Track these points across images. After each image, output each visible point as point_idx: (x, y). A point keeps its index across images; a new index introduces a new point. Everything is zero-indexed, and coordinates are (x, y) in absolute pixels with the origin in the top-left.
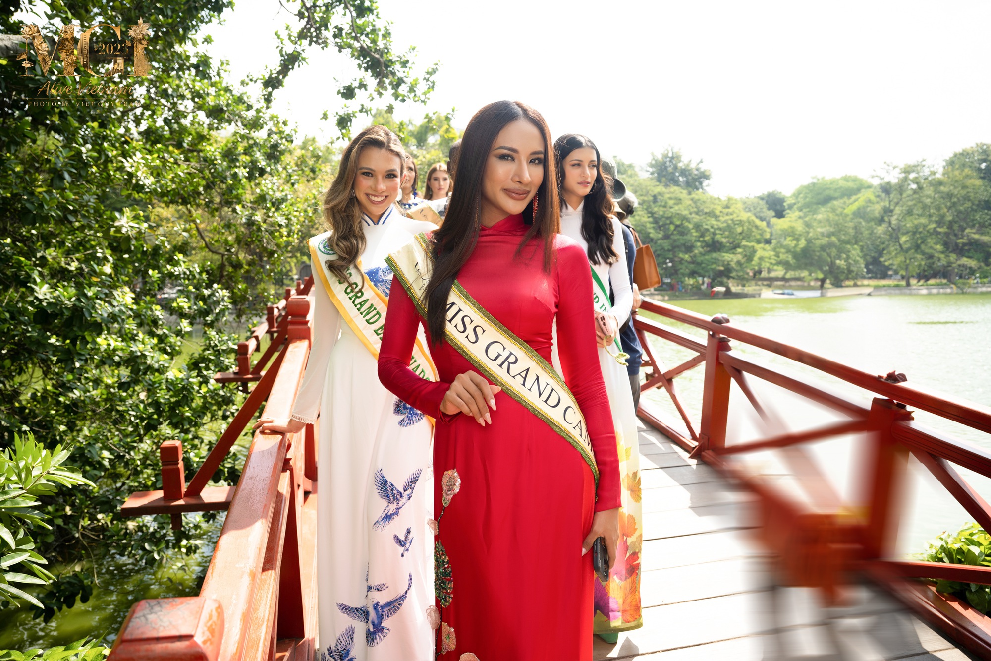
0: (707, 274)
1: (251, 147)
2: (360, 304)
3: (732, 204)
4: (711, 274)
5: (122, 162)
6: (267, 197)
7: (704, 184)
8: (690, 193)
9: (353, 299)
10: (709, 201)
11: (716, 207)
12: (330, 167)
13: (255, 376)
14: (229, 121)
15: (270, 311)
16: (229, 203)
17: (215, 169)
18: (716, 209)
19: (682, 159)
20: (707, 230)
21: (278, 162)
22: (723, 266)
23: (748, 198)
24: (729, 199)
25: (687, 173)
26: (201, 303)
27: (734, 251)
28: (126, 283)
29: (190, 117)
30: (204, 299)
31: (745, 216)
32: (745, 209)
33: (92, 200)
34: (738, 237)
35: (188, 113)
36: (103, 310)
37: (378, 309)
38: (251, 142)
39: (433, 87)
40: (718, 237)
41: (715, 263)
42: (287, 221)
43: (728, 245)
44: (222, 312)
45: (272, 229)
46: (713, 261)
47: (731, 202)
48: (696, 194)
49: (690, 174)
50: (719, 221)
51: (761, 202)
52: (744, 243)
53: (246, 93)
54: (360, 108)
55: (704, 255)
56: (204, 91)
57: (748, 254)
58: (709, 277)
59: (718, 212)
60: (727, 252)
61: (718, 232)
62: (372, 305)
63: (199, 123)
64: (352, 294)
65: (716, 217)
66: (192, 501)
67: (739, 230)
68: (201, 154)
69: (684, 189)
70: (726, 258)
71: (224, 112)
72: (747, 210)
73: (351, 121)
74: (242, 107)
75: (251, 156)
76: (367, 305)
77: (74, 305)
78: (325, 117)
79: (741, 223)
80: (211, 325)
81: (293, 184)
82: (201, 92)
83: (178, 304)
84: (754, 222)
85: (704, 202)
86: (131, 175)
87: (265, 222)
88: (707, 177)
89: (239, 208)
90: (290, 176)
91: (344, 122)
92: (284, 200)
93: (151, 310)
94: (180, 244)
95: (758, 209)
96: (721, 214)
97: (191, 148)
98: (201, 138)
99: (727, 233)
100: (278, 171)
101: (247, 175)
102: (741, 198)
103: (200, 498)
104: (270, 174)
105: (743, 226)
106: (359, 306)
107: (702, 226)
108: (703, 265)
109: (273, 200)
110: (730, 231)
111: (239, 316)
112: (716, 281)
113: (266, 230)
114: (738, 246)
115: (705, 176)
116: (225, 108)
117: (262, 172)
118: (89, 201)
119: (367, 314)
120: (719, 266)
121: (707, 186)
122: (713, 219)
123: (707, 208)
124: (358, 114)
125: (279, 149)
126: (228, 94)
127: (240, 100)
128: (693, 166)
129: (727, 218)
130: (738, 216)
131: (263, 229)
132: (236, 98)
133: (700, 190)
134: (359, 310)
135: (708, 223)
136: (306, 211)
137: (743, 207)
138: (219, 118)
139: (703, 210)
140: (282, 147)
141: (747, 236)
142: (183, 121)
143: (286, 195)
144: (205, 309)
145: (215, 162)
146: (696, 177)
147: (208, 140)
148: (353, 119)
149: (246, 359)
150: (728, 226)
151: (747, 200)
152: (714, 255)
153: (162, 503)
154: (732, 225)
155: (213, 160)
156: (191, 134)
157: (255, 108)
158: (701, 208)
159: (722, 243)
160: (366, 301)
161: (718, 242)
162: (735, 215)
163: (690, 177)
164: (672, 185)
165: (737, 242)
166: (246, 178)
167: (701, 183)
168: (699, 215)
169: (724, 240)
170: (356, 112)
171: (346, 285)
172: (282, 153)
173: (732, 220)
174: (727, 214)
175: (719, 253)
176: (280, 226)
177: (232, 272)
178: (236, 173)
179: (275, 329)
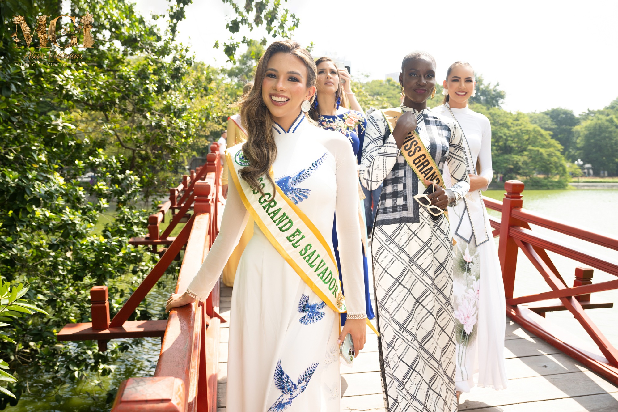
0: (500, 171)
1: (159, 69)
2: (273, 213)
3: (521, 117)
4: (503, 170)
5: (54, 77)
6: (172, 107)
7: (500, 102)
8: (488, 109)
9: (267, 208)
10: (503, 115)
11: (508, 119)
12: (215, 84)
13: (163, 241)
14: (141, 49)
15: (173, 192)
16: (141, 111)
17: (129, 85)
18: (508, 121)
19: (483, 83)
20: (501, 137)
21: (180, 81)
22: (513, 165)
23: (534, 113)
24: (519, 114)
25: (487, 93)
26: (117, 186)
27: (521, 153)
28: (57, 170)
29: (108, 45)
30: (119, 182)
31: (531, 127)
32: (531, 122)
33: (32, 106)
34: (524, 143)
35: (106, 42)
36: (40, 188)
37: (290, 217)
38: (160, 65)
39: (297, 24)
40: (509, 142)
41: (507, 163)
42: (186, 126)
43: (517, 149)
44: (134, 193)
45: (174, 131)
46: (505, 161)
47: (520, 116)
48: (493, 110)
49: (489, 94)
50: (510, 130)
51: (546, 116)
52: (530, 147)
53: (156, 26)
54: (242, 39)
55: (498, 156)
56: (120, 23)
57: (533, 156)
58: (502, 173)
59: (509, 124)
60: (516, 154)
61: (509, 138)
62: (284, 214)
63: (115, 50)
64: (265, 204)
65: (508, 128)
66: (116, 331)
67: (526, 137)
68: (118, 73)
69: (484, 106)
70: (515, 159)
71: (138, 42)
72: (533, 122)
73: (235, 50)
74: (152, 38)
75: (159, 75)
76: (280, 214)
77: (18, 185)
78: (216, 45)
79: (528, 132)
80: (124, 203)
81: (191, 99)
82: (117, 23)
83: (98, 187)
84: (539, 132)
85: (499, 116)
86: (61, 87)
87: (169, 126)
88: (502, 97)
89: (148, 115)
90: (189, 92)
91: (230, 50)
92: (184, 109)
93: (76, 191)
94: (99, 141)
95: (543, 122)
96: (512, 125)
97: (109, 69)
98: (118, 61)
99: (516, 140)
100: (180, 88)
101: (156, 89)
102: (528, 114)
103: (123, 329)
104: (174, 90)
105: (529, 134)
106: (272, 215)
107: (497, 134)
108: (498, 164)
109: (176, 110)
110: (519, 138)
111: (146, 196)
112: (507, 176)
113: (170, 132)
114: (525, 150)
115: (500, 96)
116: (139, 39)
117: (168, 88)
118: (29, 107)
119: (280, 222)
120: (509, 164)
121: (502, 103)
122: (506, 129)
123: (501, 120)
124: (241, 45)
125: (181, 72)
126: (142, 26)
127: (151, 32)
128: (491, 87)
129: (517, 128)
130: (525, 127)
131: (168, 131)
132: (148, 30)
133: (497, 107)
134: (272, 218)
135: (502, 131)
136: (200, 119)
137: (530, 120)
138: (133, 46)
139: (498, 122)
140: (183, 70)
141: (533, 142)
142: (101, 48)
143: (185, 106)
144: (120, 190)
145: (130, 80)
146: (494, 97)
147: (123, 63)
148: (237, 48)
149: (156, 228)
150: (517, 134)
151: (533, 115)
152: (506, 156)
153: (91, 332)
154: (520, 134)
155: (128, 78)
156: (107, 58)
157: (163, 39)
158: (497, 121)
159: (512, 147)
160: (279, 210)
161: (509, 146)
162: (523, 126)
163: (489, 97)
164: (475, 103)
165: (524, 147)
166: (155, 91)
167: (497, 101)
168: (495, 126)
169: (514, 145)
170: (239, 43)
171: (259, 195)
172: (183, 74)
173: (520, 129)
174: (517, 125)
175: (510, 155)
176: (181, 129)
177: (141, 163)
178: (147, 88)
179: (176, 206)
